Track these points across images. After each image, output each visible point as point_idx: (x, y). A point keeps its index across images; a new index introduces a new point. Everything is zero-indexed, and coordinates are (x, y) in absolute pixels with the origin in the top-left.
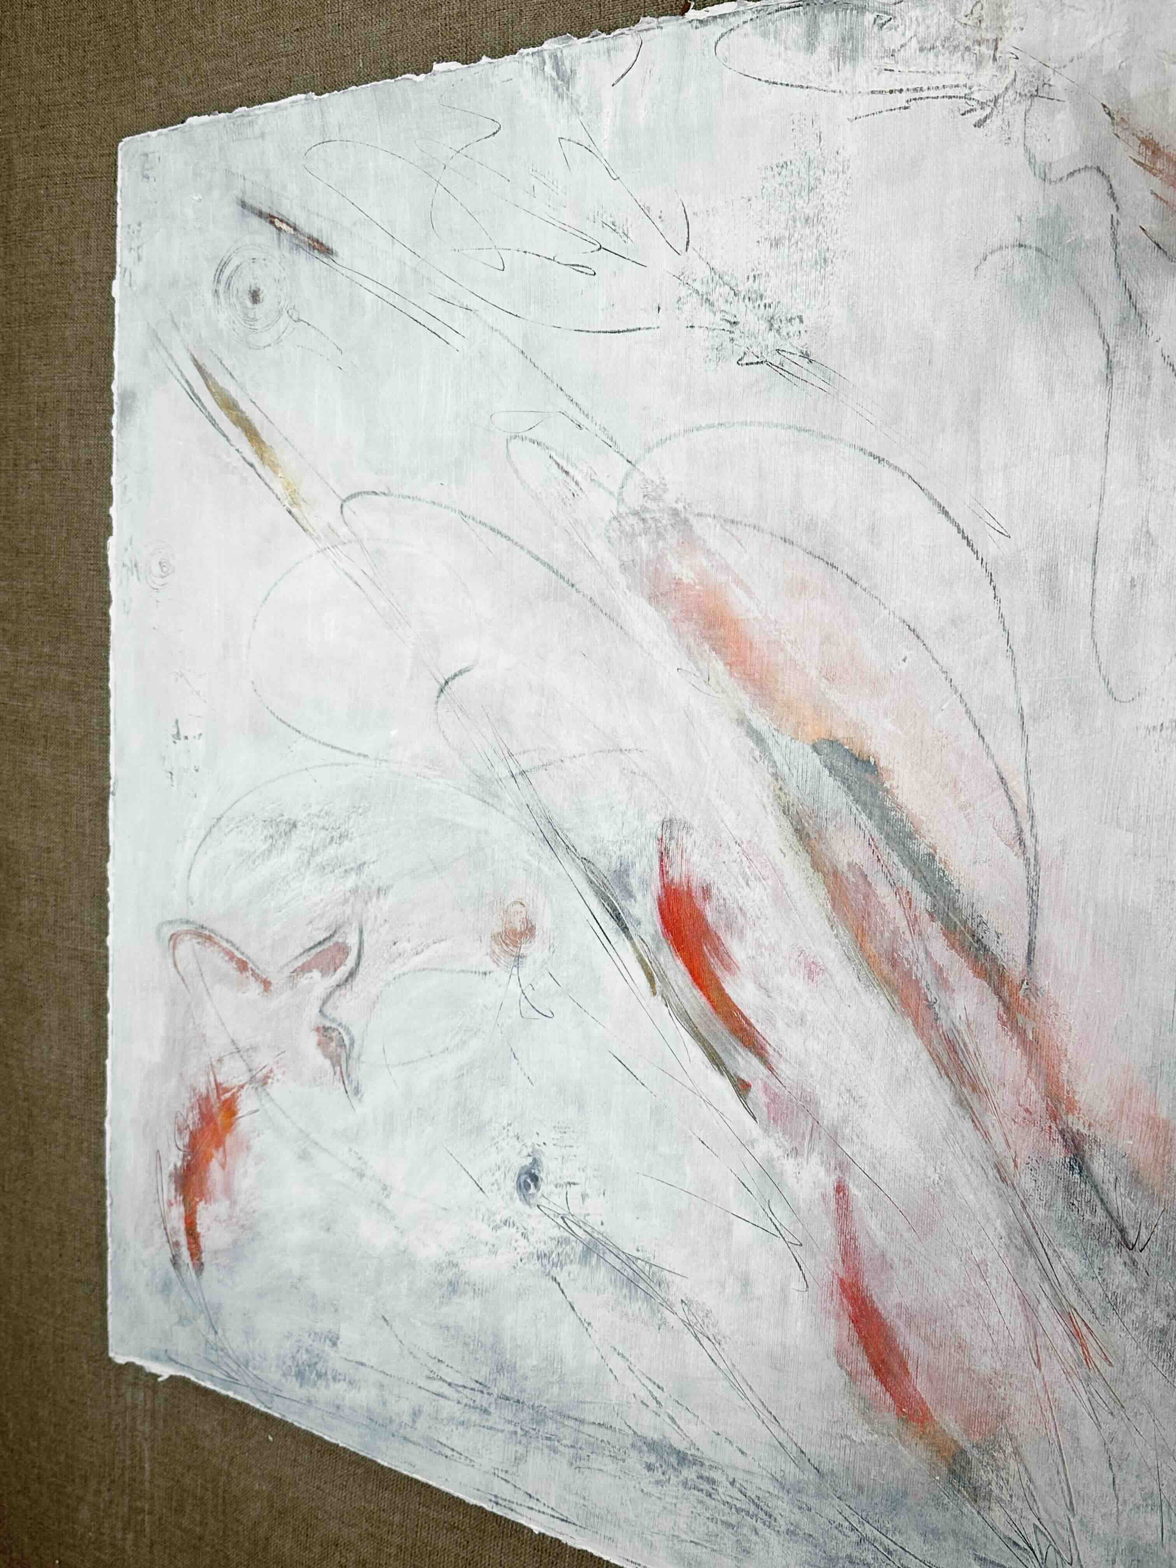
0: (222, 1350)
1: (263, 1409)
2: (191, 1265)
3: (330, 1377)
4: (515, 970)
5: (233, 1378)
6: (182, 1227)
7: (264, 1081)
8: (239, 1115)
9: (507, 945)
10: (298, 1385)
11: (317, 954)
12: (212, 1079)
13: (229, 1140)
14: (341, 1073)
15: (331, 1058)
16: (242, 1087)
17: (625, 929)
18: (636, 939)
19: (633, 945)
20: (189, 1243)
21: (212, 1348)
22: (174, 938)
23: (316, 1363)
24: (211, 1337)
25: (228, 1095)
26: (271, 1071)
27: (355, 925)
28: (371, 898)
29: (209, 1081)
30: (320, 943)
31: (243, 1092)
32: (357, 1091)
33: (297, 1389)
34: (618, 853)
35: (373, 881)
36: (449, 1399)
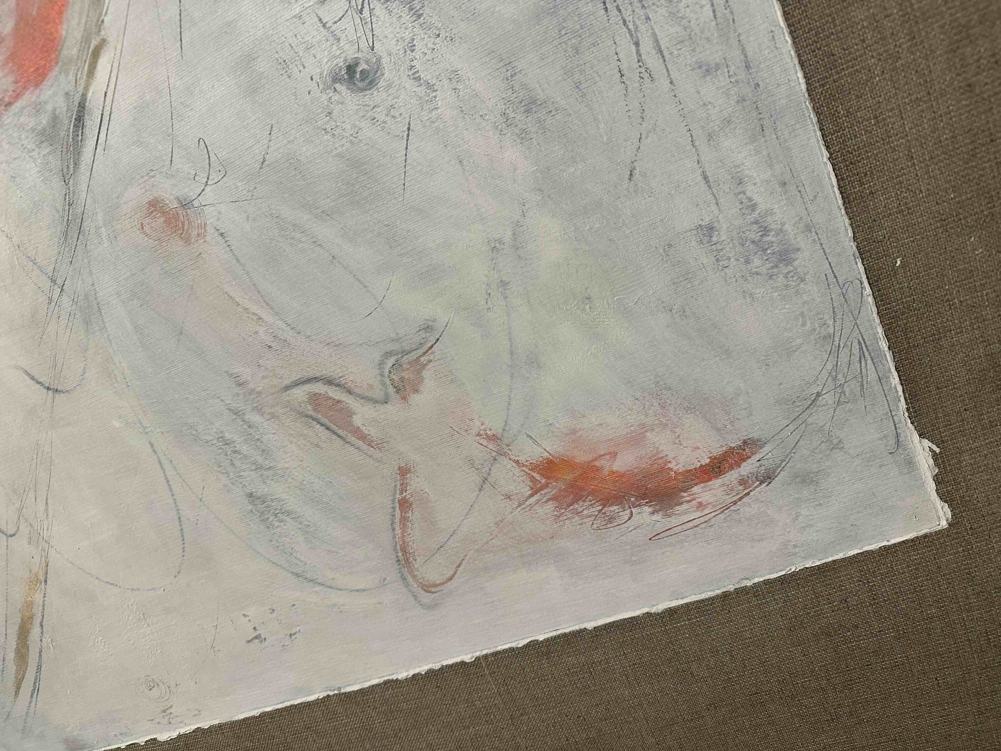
0: (835, 379)
1: (868, 290)
2: (757, 456)
3: (755, 215)
4: (196, 203)
5: (861, 349)
6: (716, 483)
7: (494, 438)
8: (546, 455)
9: (183, 224)
10: (799, 255)
11: (339, 427)
12: (532, 500)
13: (581, 457)
14: (424, 353)
15: (419, 372)
16: (517, 462)
17: (82, 106)
18: (81, 89)
19: (86, 88)
20: (731, 468)
21: (843, 392)
22: (428, 588)
23: (753, 242)
24: (828, 399)
25: (538, 477)
26: (479, 435)
27: (285, 396)
28: (253, 390)
29: (538, 501)
30: (328, 428)
31: (522, 459)
32: (428, 328)
33: (806, 254)
34: (37, 150)
35: (238, 395)
36: (654, 35)
